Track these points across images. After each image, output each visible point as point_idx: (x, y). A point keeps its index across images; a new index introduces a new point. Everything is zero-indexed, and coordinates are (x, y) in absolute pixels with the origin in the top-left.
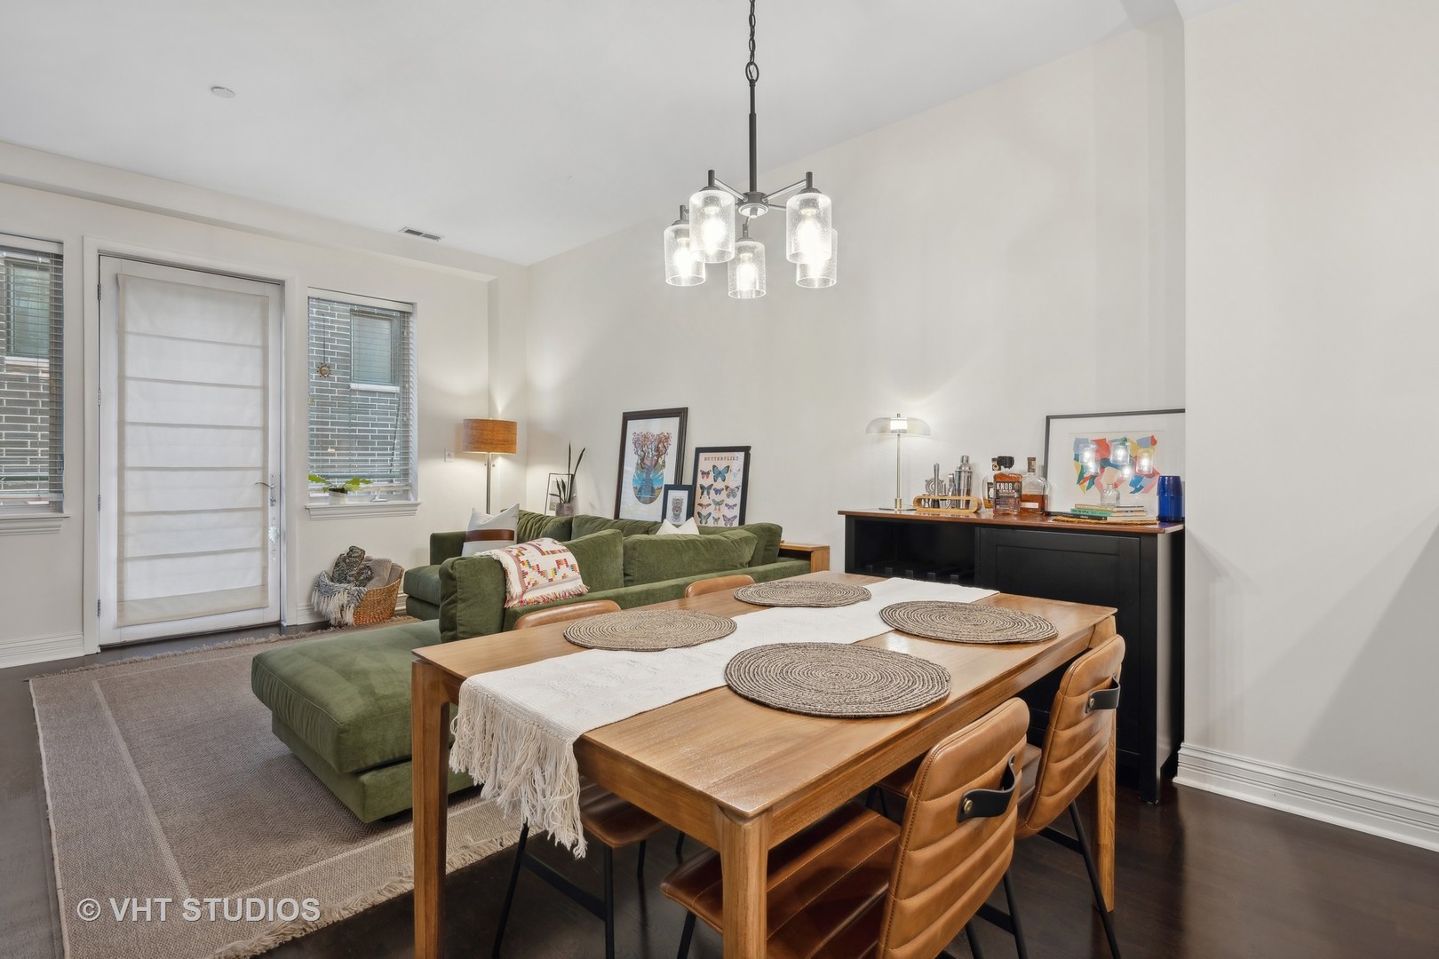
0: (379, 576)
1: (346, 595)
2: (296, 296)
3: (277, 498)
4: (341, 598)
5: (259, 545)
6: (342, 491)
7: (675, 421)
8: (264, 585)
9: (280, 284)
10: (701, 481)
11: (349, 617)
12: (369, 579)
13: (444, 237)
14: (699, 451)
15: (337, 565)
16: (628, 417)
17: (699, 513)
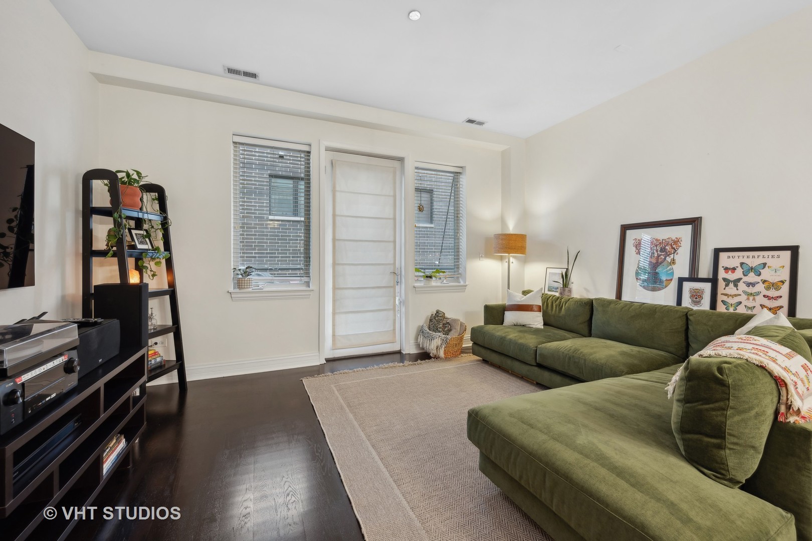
0: (455, 329)
1: (440, 340)
2: (410, 165)
3: (399, 280)
4: (437, 342)
5: (392, 307)
6: (431, 277)
7: (689, 228)
8: (394, 330)
9: (401, 160)
10: (722, 274)
11: (442, 354)
12: (450, 330)
13: (487, 122)
14: (717, 252)
15: (431, 320)
16: (625, 228)
17: (722, 301)
